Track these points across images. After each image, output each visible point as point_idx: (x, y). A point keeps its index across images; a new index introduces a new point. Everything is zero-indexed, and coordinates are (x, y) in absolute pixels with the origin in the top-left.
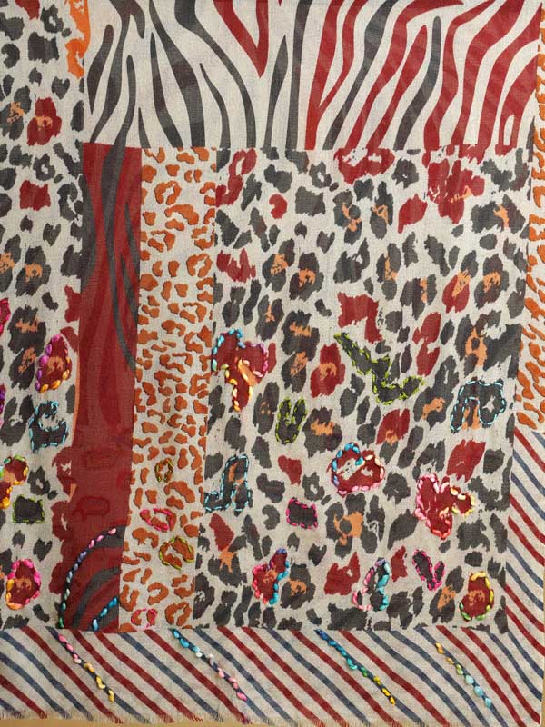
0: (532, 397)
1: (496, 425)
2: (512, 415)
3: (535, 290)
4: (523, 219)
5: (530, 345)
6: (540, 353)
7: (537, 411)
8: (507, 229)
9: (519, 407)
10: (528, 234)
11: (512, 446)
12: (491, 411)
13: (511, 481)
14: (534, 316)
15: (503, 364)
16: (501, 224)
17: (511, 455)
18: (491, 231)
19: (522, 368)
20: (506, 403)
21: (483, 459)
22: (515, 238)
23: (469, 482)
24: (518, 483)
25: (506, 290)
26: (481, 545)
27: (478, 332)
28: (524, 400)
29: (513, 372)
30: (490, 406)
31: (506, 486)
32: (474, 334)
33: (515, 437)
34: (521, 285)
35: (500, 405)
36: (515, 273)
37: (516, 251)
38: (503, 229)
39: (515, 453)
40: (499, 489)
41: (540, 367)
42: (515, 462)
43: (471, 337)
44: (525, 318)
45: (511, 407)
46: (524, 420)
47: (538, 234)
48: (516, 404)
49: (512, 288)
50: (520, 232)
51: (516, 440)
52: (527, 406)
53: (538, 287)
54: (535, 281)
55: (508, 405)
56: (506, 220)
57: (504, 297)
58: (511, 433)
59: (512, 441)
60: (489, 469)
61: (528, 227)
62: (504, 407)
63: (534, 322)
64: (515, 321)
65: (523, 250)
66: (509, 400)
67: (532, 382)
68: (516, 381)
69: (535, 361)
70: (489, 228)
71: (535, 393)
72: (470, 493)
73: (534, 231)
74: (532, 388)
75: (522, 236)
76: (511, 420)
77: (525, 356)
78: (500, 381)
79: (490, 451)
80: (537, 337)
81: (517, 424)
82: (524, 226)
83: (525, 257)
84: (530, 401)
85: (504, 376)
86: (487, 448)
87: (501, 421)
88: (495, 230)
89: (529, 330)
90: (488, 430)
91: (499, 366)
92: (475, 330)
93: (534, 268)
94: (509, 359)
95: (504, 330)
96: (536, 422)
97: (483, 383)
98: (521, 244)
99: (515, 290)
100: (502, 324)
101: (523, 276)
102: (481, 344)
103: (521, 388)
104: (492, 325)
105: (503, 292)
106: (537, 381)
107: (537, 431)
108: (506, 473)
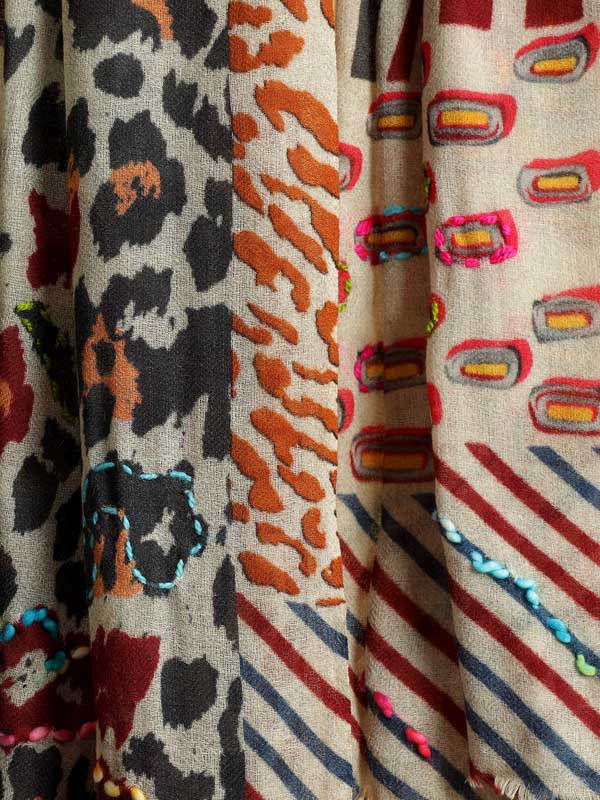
0: (276, 507)
1: (183, 590)
2: (227, 561)
3: (256, 206)
4: (209, 16)
5: (257, 361)
6: (287, 381)
7: (295, 545)
8: (171, 49)
9: (242, 539)
10: (227, 55)
11: (236, 647)
12: (166, 549)
13: (244, 746)
14: (263, 280)
15: (186, 420)
16: (151, 30)
17: (235, 672)
18: (122, 48)
19: (240, 426)
20: (205, 526)
21: (156, 684)
22: (191, 70)
23: (126, 747)
24: (262, 747)
25: (178, 212)
27: (110, 327)
28: (256, 516)
29: (218, 441)
30: (161, 536)
31: (233, 766)
32: (99, 333)
33: (240, 622)
34: (218, 196)
35: (189, 535)
36: (200, 168)
37: (198, 105)
38: (157, 45)
39: (247, 669)
40: (214, 770)
41: (289, 418)
42: (249, 694)
43: (92, 340)
44: (236, 289)
45: (221, 538)
46: (260, 573)
47: (253, 50)
48: (233, 529)
49: (195, 207)
50: (204, 52)
51: (247, 634)
52: (267, 533)
53: (267, 199)
54: (256, 183)
55: (213, 533)
56: (164, 20)
57: (173, 231)
58: (229, 608)
59: (232, 634)
60: (183, 707)
61: (225, 38)
62: (201, 539)
63: (260, 296)
64: (212, 297)
65: (217, 100)
66: (216, 521)
67: (273, 464)
68: (228, 466)
69: (276, 406)
70: (117, 38)
71: (284, 492)
72: (131, 778)
73: (243, 45)
74: (276, 482)
75: (212, 63)
76: (225, 575)
77: (247, 397)
78: (185, 466)
79: (175, 665)
80: (275, 335)
81: (241, 584)
82: (216, 34)
83: (224, 120)
84: (274, 520)
85: (195, 453)
86: (165, 653)
87: (195, 577)
88: (134, 45)
89: (250, 321)
90: (160, 605)
91: (178, 425)
92: (100, 317)
93: (251, 147)
94: (202, 405)
95: (182, 322)
96: (296, 575)
97: (137, 468)
98: (211, 85)
99: (204, 212)
100: (176, 307)
101: (222, 171)
102: (121, 359)
103: (242, 484)
104: (148, 308)
105: (170, 219)
106: (285, 460)
107: (299, 599)
108: (227, 726)
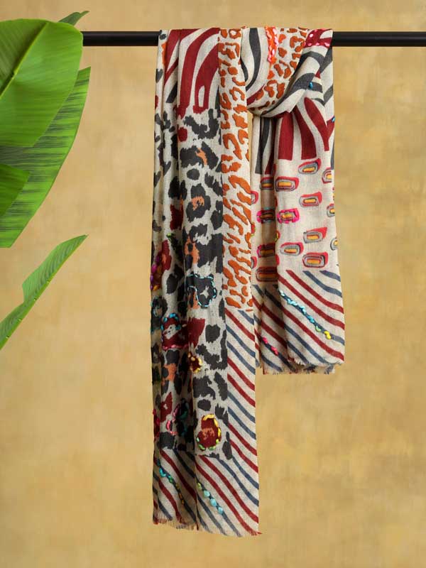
0: (235, 285)
1: (211, 307)
2: (222, 299)
3: (229, 208)
4: (217, 158)
5: (230, 248)
6: (238, 253)
7: (239, 295)
8: (206, 166)
9: (226, 294)
10: (221, 169)
11: (225, 322)
12: (206, 297)
13: (227, 348)
14: (231, 227)
15: (212, 263)
16: (202, 162)
17: (225, 328)
18: (194, 167)
19: (225, 264)
20: (216, 291)
21: (204, 331)
22: (212, 173)
23: (197, 348)
24: (232, 348)
25: (209, 209)
26: (209, 395)
27: (191, 239)
28: (230, 288)
29: (220, 268)
30: (205, 293)
31: (224, 353)
32: (189, 241)
33: (226, 315)
34: (219, 205)
35: (213, 293)
36: (215, 198)
37: (214, 182)
38: (203, 166)
39: (227, 327)
40: (219, 354)
41: (238, 263)
42: (228, 334)
43: (187, 243)
44: (224, 229)
45: (221, 293)
46: (231, 302)
47: (228, 167)
48: (224, 291)
49: (213, 208)
50: (215, 168)
51: (227, 318)
52: (232, 292)
53: (232, 206)
54: (229, 201)
55: (219, 292)
56: (205, 160)
57: (208, 215)
58: (223, 312)
59: (224, 318)
60: (211, 338)
61: (220, 164)
62: (216, 294)
63: (230, 231)
64: (218, 231)
65: (219, 180)
66: (219, 289)
67: (234, 274)
68: (222, 275)
69: (235, 259)
70: (193, 164)
71: (237, 282)
72: (198, 356)
73: (225, 166)
74: (235, 279)
75: (217, 171)
76: (222, 303)
77: (227, 257)
78: (211, 275)
79: (209, 327)
80: (234, 241)
81: (226, 305)
82: (218, 163)
83: (221, 185)
84: (234, 289)
85: (213, 271)
86: (206, 323)
87: (214, 304)
88: (197, 166)
89: (228, 237)
90: (205, 311)
91: (209, 265)
92: (189, 237)
93: (228, 192)
94: (215, 259)
95: (210, 238)
96: (240, 303)
97: (199, 276)
98: (217, 176)
99: (215, 209)
100: (208, 234)
101: (220, 199)
102: (194, 247)
103: (226, 280)
104: (201, 234)
105: (207, 211)
106: (237, 273)
107: (241, 309)
108: (223, 342)
